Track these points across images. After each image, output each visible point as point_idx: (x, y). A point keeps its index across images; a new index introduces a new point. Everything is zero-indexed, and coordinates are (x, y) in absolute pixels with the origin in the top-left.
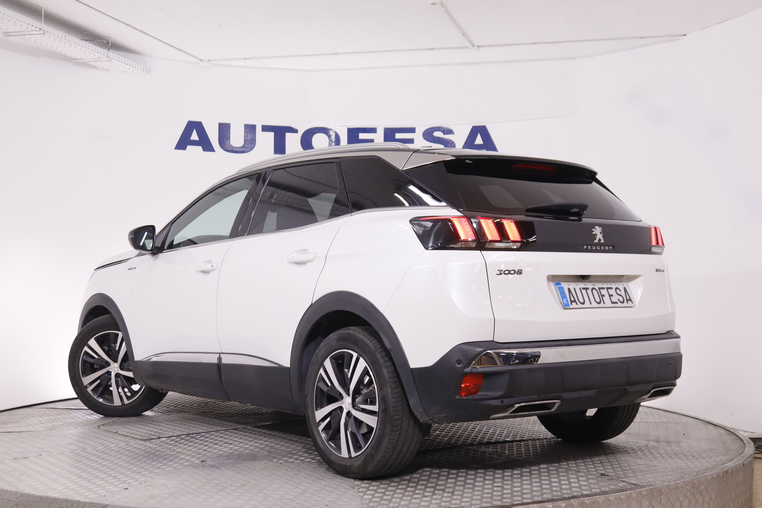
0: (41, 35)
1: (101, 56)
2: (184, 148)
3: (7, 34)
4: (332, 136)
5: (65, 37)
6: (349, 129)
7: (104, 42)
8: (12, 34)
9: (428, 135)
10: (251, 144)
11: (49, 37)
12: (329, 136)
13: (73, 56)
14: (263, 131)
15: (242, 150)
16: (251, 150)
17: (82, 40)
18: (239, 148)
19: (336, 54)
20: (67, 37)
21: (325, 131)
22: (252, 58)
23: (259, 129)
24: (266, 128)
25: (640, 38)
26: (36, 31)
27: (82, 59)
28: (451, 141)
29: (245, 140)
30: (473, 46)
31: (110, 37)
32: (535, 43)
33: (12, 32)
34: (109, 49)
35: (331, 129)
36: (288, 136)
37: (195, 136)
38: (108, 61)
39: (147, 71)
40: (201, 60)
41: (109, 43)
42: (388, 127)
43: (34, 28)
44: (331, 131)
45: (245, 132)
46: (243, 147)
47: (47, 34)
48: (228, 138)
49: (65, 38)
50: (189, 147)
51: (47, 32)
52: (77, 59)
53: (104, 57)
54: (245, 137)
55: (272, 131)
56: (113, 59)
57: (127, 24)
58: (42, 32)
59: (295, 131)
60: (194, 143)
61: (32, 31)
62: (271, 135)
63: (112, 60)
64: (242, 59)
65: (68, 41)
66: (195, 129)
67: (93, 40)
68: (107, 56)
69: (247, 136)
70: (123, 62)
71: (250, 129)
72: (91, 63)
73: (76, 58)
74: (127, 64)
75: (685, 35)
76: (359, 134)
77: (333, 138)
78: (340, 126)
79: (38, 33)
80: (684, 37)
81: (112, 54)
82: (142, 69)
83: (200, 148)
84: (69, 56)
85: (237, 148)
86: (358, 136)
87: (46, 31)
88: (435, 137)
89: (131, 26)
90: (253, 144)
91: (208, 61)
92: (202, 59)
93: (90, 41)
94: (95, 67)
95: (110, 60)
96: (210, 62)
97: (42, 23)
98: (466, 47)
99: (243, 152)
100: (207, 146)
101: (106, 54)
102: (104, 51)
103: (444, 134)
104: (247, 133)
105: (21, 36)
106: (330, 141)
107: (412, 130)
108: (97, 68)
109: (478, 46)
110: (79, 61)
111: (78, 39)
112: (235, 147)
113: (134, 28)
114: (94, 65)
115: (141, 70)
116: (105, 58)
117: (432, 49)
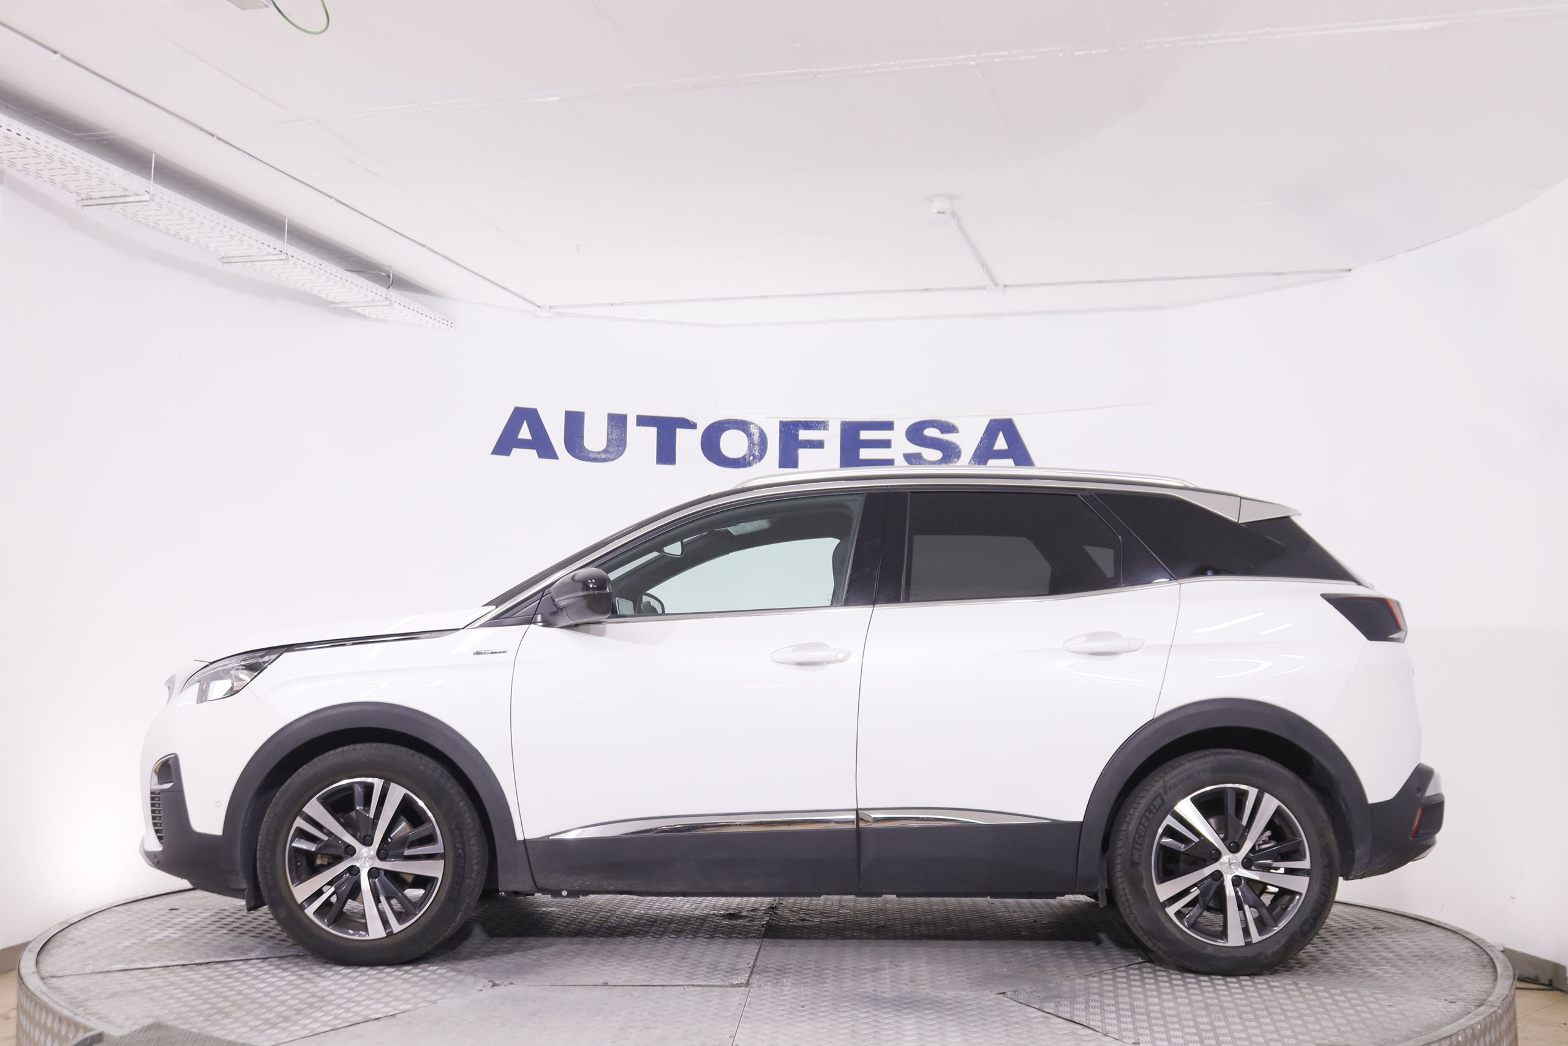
0: (282, 262)
1: (377, 298)
2: (507, 453)
3: (225, 260)
4: (754, 434)
5: (320, 265)
6: (781, 423)
7: (382, 275)
8: (234, 260)
9: (915, 433)
10: (619, 447)
11: (295, 265)
12: (749, 435)
13: (330, 298)
14: (638, 425)
15: (604, 456)
16: (618, 457)
17: (346, 270)
18: (599, 453)
19: (765, 297)
20: (323, 266)
21: (742, 426)
22: (623, 304)
23: (631, 422)
24: (643, 421)
25: (1275, 274)
26: (274, 255)
27: (344, 302)
28: (954, 444)
29: (609, 440)
30: (996, 285)
31: (391, 267)
32: (1101, 282)
33: (234, 257)
34: (389, 287)
35: (752, 423)
36: (681, 433)
37: (525, 433)
38: (387, 306)
39: (449, 324)
40: (539, 307)
41: (390, 277)
42: (848, 420)
43: (271, 250)
44: (751, 426)
45: (608, 426)
46: (605, 451)
47: (292, 260)
48: (581, 437)
49: (320, 267)
50: (515, 451)
51: (292, 256)
52: (336, 303)
53: (381, 299)
54: (608, 435)
55: (654, 425)
56: (395, 302)
57: (422, 245)
58: (283, 256)
59: (692, 426)
60: (524, 444)
61: (268, 255)
62: (652, 432)
63: (394, 304)
64: (607, 305)
65: (325, 273)
66: (525, 421)
67: (364, 272)
68: (386, 298)
69: (612, 433)
70: (411, 307)
71: (617, 422)
72: (359, 310)
73: (334, 301)
74: (418, 312)
75: (1350, 270)
76: (798, 431)
77: (756, 438)
78: (767, 418)
79: (276, 257)
80: (1348, 273)
81: (393, 294)
82: (442, 321)
83: (534, 452)
84: (323, 296)
85: (595, 452)
86: (797, 436)
87: (290, 254)
88: (926, 437)
89: (428, 248)
90: (621, 446)
91: (550, 307)
92: (540, 304)
93: (356, 273)
94: (364, 316)
95: (391, 304)
96: (552, 310)
97: (284, 242)
98: (984, 288)
99: (604, 460)
100: (546, 450)
101: (384, 295)
102: (381, 290)
103: (942, 432)
104: (612, 428)
105: (249, 264)
106: (751, 443)
107: (888, 426)
108: (368, 317)
109: (1004, 286)
110: (338, 306)
111: (341, 269)
112: (592, 452)
113: (433, 251)
114: (362, 313)
115: (439, 321)
116: (383, 301)
117: (927, 290)
